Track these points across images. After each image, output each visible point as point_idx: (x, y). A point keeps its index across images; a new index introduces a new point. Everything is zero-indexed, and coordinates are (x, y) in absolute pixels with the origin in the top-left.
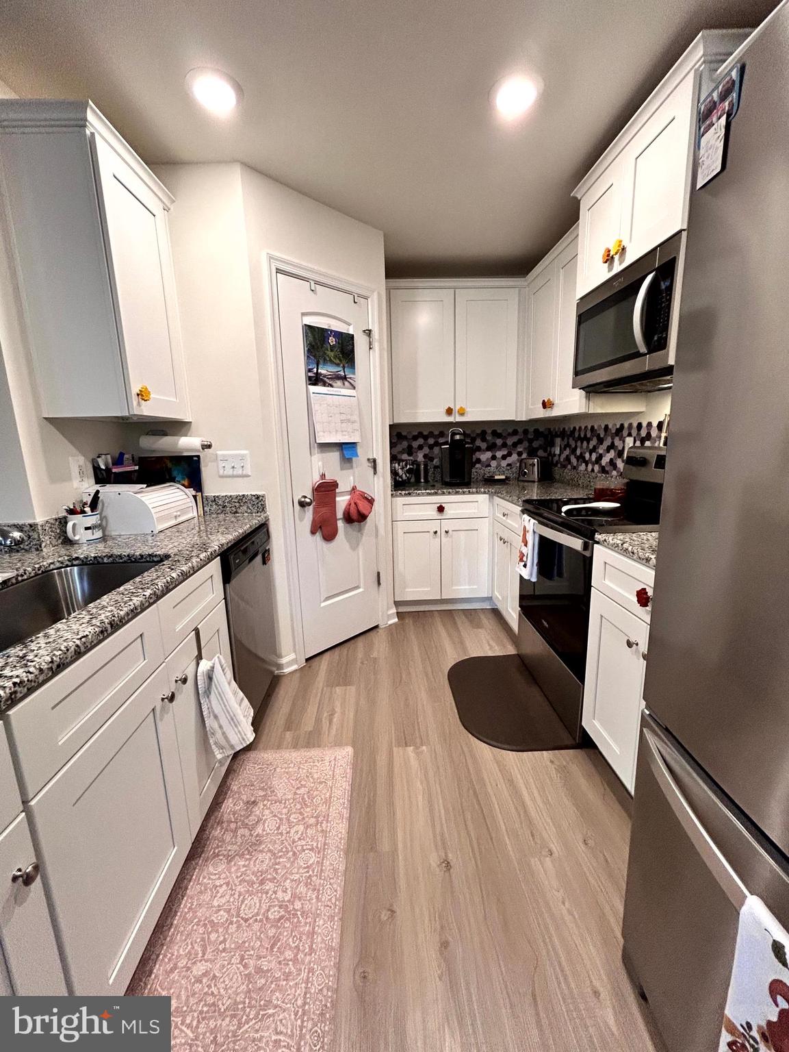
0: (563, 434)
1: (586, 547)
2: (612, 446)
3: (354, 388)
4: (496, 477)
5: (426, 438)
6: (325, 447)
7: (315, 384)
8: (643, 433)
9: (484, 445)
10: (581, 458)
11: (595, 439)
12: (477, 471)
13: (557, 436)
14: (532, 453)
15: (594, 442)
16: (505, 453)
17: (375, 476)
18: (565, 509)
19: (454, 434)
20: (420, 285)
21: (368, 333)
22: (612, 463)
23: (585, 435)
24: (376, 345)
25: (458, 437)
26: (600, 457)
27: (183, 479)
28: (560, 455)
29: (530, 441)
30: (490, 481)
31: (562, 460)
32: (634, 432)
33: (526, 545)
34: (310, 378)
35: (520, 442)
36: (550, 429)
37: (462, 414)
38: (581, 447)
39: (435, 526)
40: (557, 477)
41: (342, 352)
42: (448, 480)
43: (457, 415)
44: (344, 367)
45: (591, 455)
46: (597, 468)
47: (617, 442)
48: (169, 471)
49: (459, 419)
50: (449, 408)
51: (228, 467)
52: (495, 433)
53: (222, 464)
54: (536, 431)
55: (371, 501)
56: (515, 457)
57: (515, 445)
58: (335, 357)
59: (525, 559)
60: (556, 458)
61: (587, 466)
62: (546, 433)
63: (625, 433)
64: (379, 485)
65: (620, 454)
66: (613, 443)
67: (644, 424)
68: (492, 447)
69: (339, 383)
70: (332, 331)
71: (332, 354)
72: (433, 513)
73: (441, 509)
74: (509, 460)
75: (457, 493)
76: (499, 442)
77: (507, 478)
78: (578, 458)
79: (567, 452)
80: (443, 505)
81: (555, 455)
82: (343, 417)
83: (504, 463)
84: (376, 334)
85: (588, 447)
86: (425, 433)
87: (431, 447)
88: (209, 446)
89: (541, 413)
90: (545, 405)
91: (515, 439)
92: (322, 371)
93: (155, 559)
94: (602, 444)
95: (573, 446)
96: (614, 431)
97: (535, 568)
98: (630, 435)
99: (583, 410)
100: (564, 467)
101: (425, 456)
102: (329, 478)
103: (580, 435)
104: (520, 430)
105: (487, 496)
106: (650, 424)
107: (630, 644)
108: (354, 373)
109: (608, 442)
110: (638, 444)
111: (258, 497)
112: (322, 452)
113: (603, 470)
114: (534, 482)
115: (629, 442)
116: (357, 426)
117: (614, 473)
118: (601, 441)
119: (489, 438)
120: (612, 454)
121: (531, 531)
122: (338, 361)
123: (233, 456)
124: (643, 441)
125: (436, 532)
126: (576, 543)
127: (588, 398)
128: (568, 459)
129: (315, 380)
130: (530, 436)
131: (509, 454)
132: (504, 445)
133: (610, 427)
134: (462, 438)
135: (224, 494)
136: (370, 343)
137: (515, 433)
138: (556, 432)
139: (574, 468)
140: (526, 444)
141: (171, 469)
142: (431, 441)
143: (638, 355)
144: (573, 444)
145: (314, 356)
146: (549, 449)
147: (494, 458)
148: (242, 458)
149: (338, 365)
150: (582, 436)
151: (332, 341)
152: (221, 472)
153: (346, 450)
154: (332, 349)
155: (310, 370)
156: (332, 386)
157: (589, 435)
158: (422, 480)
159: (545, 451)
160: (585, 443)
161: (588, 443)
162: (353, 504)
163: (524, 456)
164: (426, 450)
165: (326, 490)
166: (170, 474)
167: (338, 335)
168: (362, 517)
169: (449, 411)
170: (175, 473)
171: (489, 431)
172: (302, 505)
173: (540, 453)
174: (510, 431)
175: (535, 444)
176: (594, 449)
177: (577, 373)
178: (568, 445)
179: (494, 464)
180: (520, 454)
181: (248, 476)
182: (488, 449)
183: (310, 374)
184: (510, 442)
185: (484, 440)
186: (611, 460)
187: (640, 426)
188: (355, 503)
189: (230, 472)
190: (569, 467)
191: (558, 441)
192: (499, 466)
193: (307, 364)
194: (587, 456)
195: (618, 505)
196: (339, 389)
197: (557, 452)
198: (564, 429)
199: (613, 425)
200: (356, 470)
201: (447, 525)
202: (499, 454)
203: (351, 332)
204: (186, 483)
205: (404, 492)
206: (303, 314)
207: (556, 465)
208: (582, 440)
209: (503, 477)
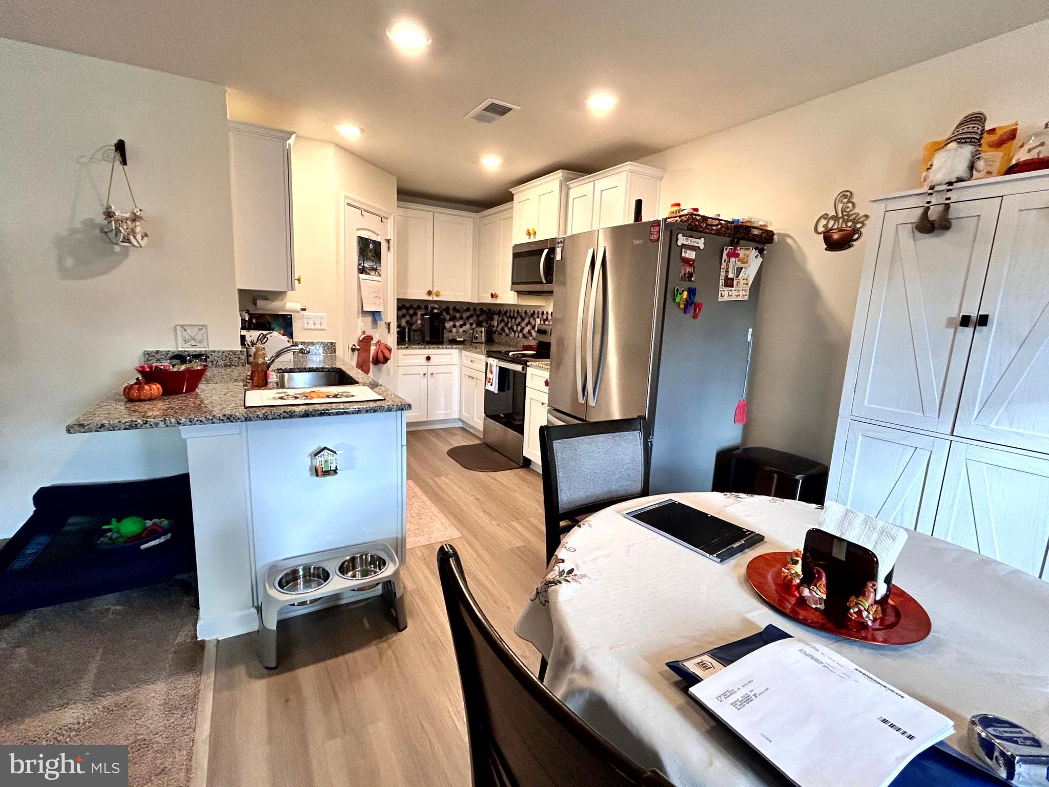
0: (499, 313)
1: (523, 369)
2: (529, 323)
3: (380, 275)
4: (458, 339)
5: (408, 309)
6: (364, 313)
7: (362, 273)
8: (545, 317)
9: (448, 317)
10: (511, 329)
11: (519, 318)
12: (447, 336)
13: (495, 314)
14: (479, 324)
15: (519, 320)
16: (462, 323)
17: (389, 335)
18: (511, 354)
19: (433, 308)
20: (410, 206)
21: (388, 241)
22: (529, 332)
23: (514, 315)
24: (392, 248)
25: (436, 311)
26: (523, 329)
27: (280, 330)
28: (497, 327)
29: (478, 316)
30: (453, 342)
31: (499, 330)
32: (540, 316)
33: (492, 373)
34: (359, 269)
35: (471, 316)
36: (490, 309)
37: (437, 295)
38: (511, 323)
39: (424, 370)
40: (496, 340)
41: (375, 253)
42: (428, 340)
43: (434, 296)
44: (376, 263)
45: (517, 327)
46: (521, 335)
47: (532, 321)
48: (269, 324)
49: (436, 298)
50: (430, 291)
51: (311, 322)
52: (455, 309)
53: (306, 321)
54: (481, 310)
55: (390, 350)
56: (468, 326)
57: (468, 318)
58: (372, 256)
59: (491, 381)
60: (495, 329)
61: (515, 334)
62: (487, 311)
63: (536, 316)
64: (391, 339)
65: (534, 327)
66: (529, 321)
67: (545, 313)
68: (453, 319)
69: (373, 273)
70: (371, 240)
71: (370, 254)
72: (424, 361)
73: (428, 358)
74: (464, 328)
75: (438, 348)
76: (458, 315)
77: (464, 340)
78: (509, 329)
79: (502, 324)
80: (430, 356)
81: (494, 326)
82: (376, 294)
83: (461, 330)
84: (392, 242)
85: (515, 323)
86: (407, 305)
87: (411, 316)
88: (304, 310)
89: (489, 300)
90: (492, 296)
91: (468, 314)
92: (366, 265)
93: (325, 370)
94: (523, 321)
95: (506, 321)
96: (530, 314)
97: (497, 385)
98: (538, 317)
99: (515, 303)
100: (501, 334)
101: (407, 322)
102: (367, 333)
103: (510, 315)
104: (472, 309)
105: (457, 350)
106: (547, 313)
107: (543, 404)
108: (380, 267)
109: (527, 320)
110: (542, 322)
111: (332, 344)
112: (363, 317)
113: (524, 336)
114: (482, 343)
115: (538, 321)
116: (382, 300)
117: (531, 338)
118: (523, 319)
119: (451, 312)
120: (529, 327)
121: (495, 366)
122: (373, 259)
123: (317, 317)
124: (544, 321)
125: (425, 374)
126: (518, 368)
127: (518, 297)
128: (503, 329)
129: (362, 271)
130: (478, 313)
131: (465, 324)
132: (461, 318)
133: (528, 311)
134: (439, 312)
135: (309, 341)
136: (389, 248)
137: (468, 310)
138: (495, 312)
139: (507, 335)
140: (475, 318)
141: (270, 323)
142: (411, 312)
143: (541, 283)
144: (506, 319)
145: (363, 256)
146: (489, 322)
147: (454, 326)
148: (322, 318)
149: (373, 261)
150: (512, 315)
151: (371, 246)
152: (306, 327)
153: (375, 316)
154: (371, 250)
155: (360, 265)
156: (369, 274)
157: (516, 315)
158: (407, 340)
159: (487, 323)
160: (513, 320)
161: (515, 320)
162: (380, 352)
163: (474, 326)
164: (408, 318)
165: (366, 341)
166: (270, 326)
167: (374, 242)
168: (386, 360)
169: (430, 293)
170: (273, 326)
171: (451, 308)
172: (353, 350)
173: (484, 324)
174: (465, 308)
175: (481, 318)
176: (519, 324)
177: (513, 283)
178: (502, 320)
179: (454, 330)
180: (471, 324)
181: (324, 330)
182: (451, 320)
183: (360, 267)
184: (465, 315)
185: (448, 313)
186: (529, 331)
187: (543, 313)
188: (382, 351)
189: (312, 326)
190: (504, 334)
191: (496, 317)
192: (458, 332)
193: (359, 260)
194: (515, 328)
195: (535, 352)
196: (373, 276)
197: (496, 324)
198: (500, 310)
199: (530, 311)
200: (379, 329)
201: (432, 369)
202: (458, 324)
203: (379, 240)
204: (282, 332)
205: (403, 346)
206: (358, 229)
207: (495, 333)
208: (512, 318)
209: (462, 339)
